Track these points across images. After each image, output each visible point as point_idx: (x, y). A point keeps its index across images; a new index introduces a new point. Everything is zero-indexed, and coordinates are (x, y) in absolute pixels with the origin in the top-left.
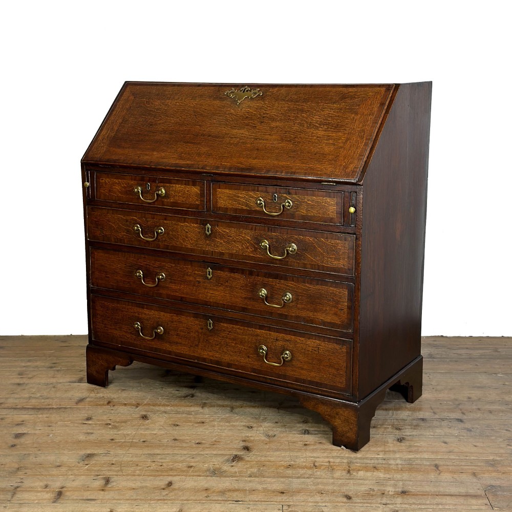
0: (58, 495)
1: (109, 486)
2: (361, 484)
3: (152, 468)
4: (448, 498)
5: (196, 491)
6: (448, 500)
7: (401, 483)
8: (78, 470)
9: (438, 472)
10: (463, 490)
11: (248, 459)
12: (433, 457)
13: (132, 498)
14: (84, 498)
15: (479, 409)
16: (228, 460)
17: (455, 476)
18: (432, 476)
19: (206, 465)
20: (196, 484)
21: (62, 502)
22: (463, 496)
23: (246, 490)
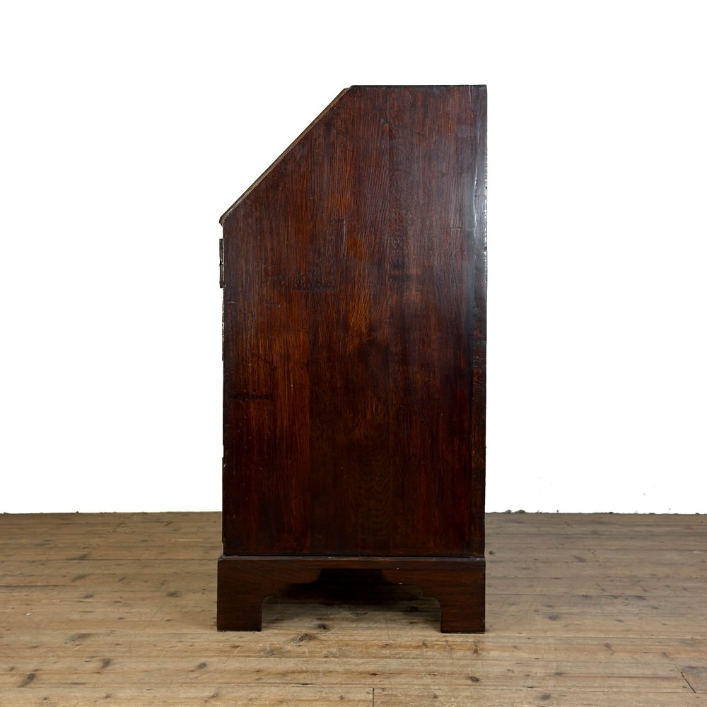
0: (29, 678)
1: (109, 668)
2: (495, 665)
3: (177, 648)
4: (626, 680)
5: (242, 673)
6: (627, 682)
7: (554, 664)
8: (63, 651)
9: (610, 652)
10: (648, 672)
11: (323, 638)
12: (602, 635)
13: (143, 681)
14: (69, 682)
15: (668, 586)
16: (293, 640)
17: (636, 657)
18: (602, 656)
19: (261, 645)
20: (242, 665)
21: (33, 686)
22: (648, 678)
23: (319, 672)
